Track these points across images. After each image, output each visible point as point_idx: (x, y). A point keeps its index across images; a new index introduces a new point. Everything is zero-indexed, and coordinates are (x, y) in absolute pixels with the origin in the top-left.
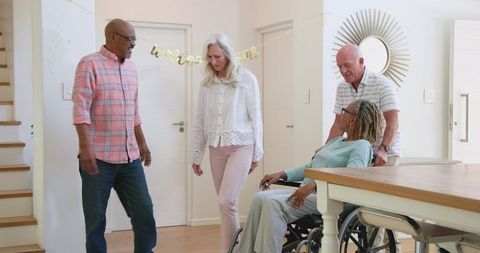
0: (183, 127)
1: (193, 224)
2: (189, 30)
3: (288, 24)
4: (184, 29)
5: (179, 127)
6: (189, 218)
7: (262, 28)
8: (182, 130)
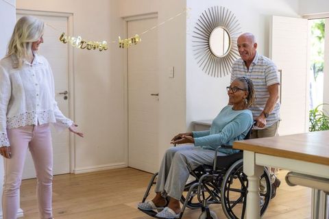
0: (67, 95)
1: (76, 173)
2: (71, 18)
3: (153, 15)
4: (66, 16)
5: (64, 95)
6: (73, 168)
7: (127, 17)
8: (66, 98)
